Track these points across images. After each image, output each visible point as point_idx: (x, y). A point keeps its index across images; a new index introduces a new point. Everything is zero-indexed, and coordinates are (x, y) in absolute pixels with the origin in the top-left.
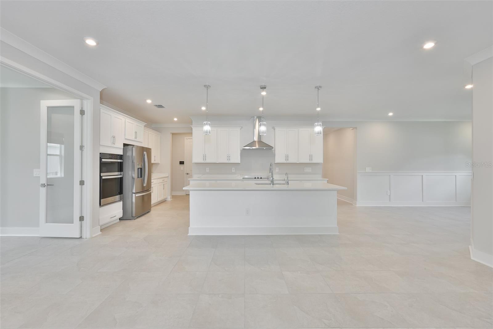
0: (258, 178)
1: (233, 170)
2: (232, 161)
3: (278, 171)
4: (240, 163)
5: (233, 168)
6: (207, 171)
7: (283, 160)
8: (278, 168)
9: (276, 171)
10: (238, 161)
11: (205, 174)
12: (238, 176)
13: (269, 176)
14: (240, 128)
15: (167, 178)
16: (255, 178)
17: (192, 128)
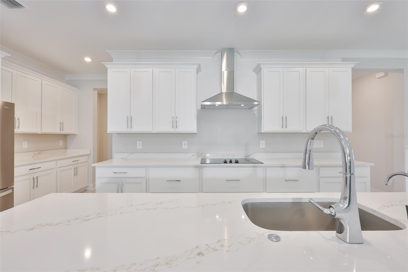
1: (185, 144)
2: (182, 129)
3: (264, 147)
4: (196, 132)
5: (184, 142)
6: (138, 147)
7: (276, 127)
8: (264, 142)
9: (261, 147)
10: (194, 129)
11: (134, 153)
12: (193, 156)
13: (249, 156)
14: (197, 68)
15: (87, 157)
16: (225, 162)
17: (107, 68)
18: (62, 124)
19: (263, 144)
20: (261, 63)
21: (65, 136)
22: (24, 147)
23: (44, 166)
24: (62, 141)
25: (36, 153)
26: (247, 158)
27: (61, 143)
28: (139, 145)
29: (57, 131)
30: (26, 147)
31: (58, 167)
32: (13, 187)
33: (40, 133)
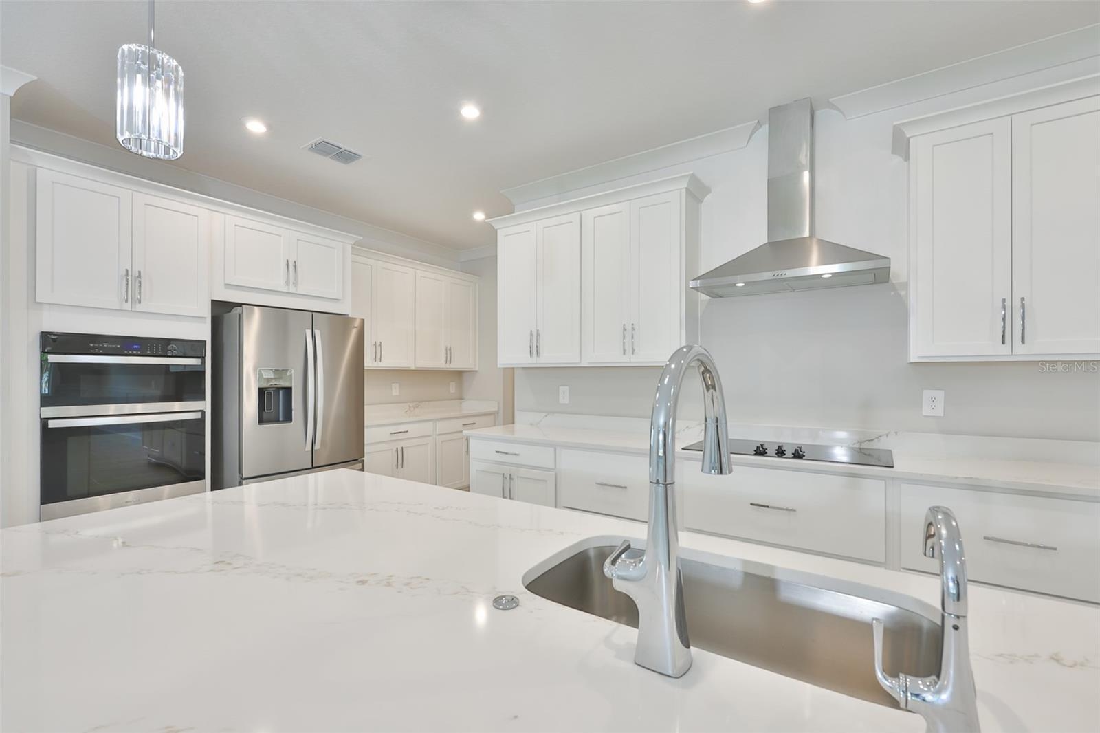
0: (780, 452)
6: (561, 401)
11: (554, 413)
12: (687, 427)
13: (872, 440)
14: (686, 188)
15: (492, 417)
16: (760, 451)
17: (496, 230)
18: (449, 351)
19: (934, 403)
20: (903, 124)
21: (459, 374)
22: (394, 394)
23: (414, 429)
24: (454, 383)
25: (411, 405)
26: (865, 445)
27: (453, 388)
28: (564, 395)
29: (441, 364)
30: (398, 394)
31: (437, 433)
32: (363, 460)
33: (413, 368)
